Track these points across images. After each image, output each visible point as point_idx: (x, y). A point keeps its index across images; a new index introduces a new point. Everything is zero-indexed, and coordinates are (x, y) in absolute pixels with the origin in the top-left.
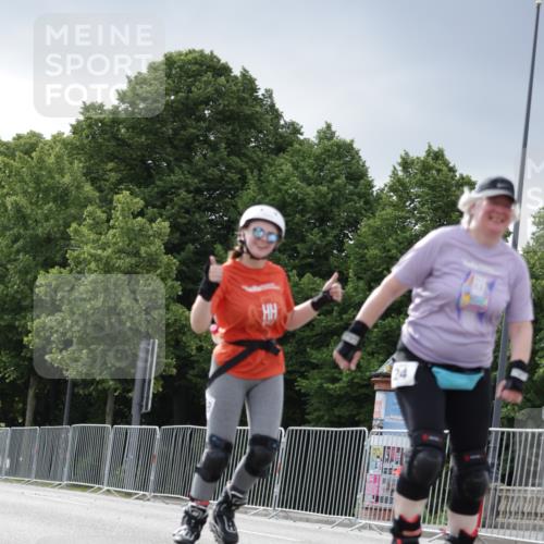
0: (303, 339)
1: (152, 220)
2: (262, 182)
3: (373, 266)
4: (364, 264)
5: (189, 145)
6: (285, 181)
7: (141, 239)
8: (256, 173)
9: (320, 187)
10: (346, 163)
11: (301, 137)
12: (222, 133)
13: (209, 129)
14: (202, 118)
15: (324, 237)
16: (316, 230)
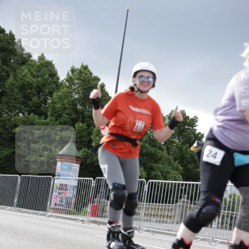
2: (15, 76)
3: (58, 111)
4: (55, 110)
6: (24, 76)
8: (13, 72)
10: (49, 69)
11: (32, 59)
15: (39, 99)
16: (36, 96)
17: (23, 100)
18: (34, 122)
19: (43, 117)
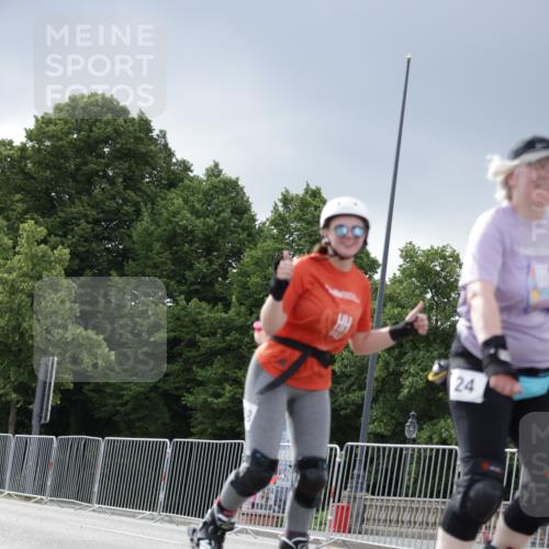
0: (189, 358)
1: (54, 248)
2: (155, 214)
3: (255, 293)
4: (246, 292)
5: (90, 180)
6: (175, 214)
7: (44, 265)
8: (149, 206)
9: (207, 219)
10: (232, 198)
11: (191, 175)
12: (120, 169)
13: (107, 166)
14: (102, 155)
15: (210, 265)
16: (202, 259)
17: (173, 268)
18: (199, 317)
19: (220, 306)
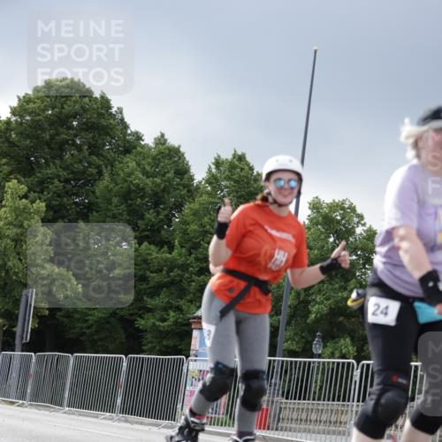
0: (141, 290)
1: (33, 202)
2: (114, 175)
3: (193, 238)
4: (186, 237)
5: (61, 147)
6: (132, 173)
7: (25, 215)
8: (109, 168)
9: (155, 179)
10: (176, 161)
11: (143, 143)
12: (86, 138)
13: (76, 136)
14: (71, 127)
15: (157, 216)
16: (152, 211)
17: (128, 218)
18: (149, 257)
19: (165, 248)
